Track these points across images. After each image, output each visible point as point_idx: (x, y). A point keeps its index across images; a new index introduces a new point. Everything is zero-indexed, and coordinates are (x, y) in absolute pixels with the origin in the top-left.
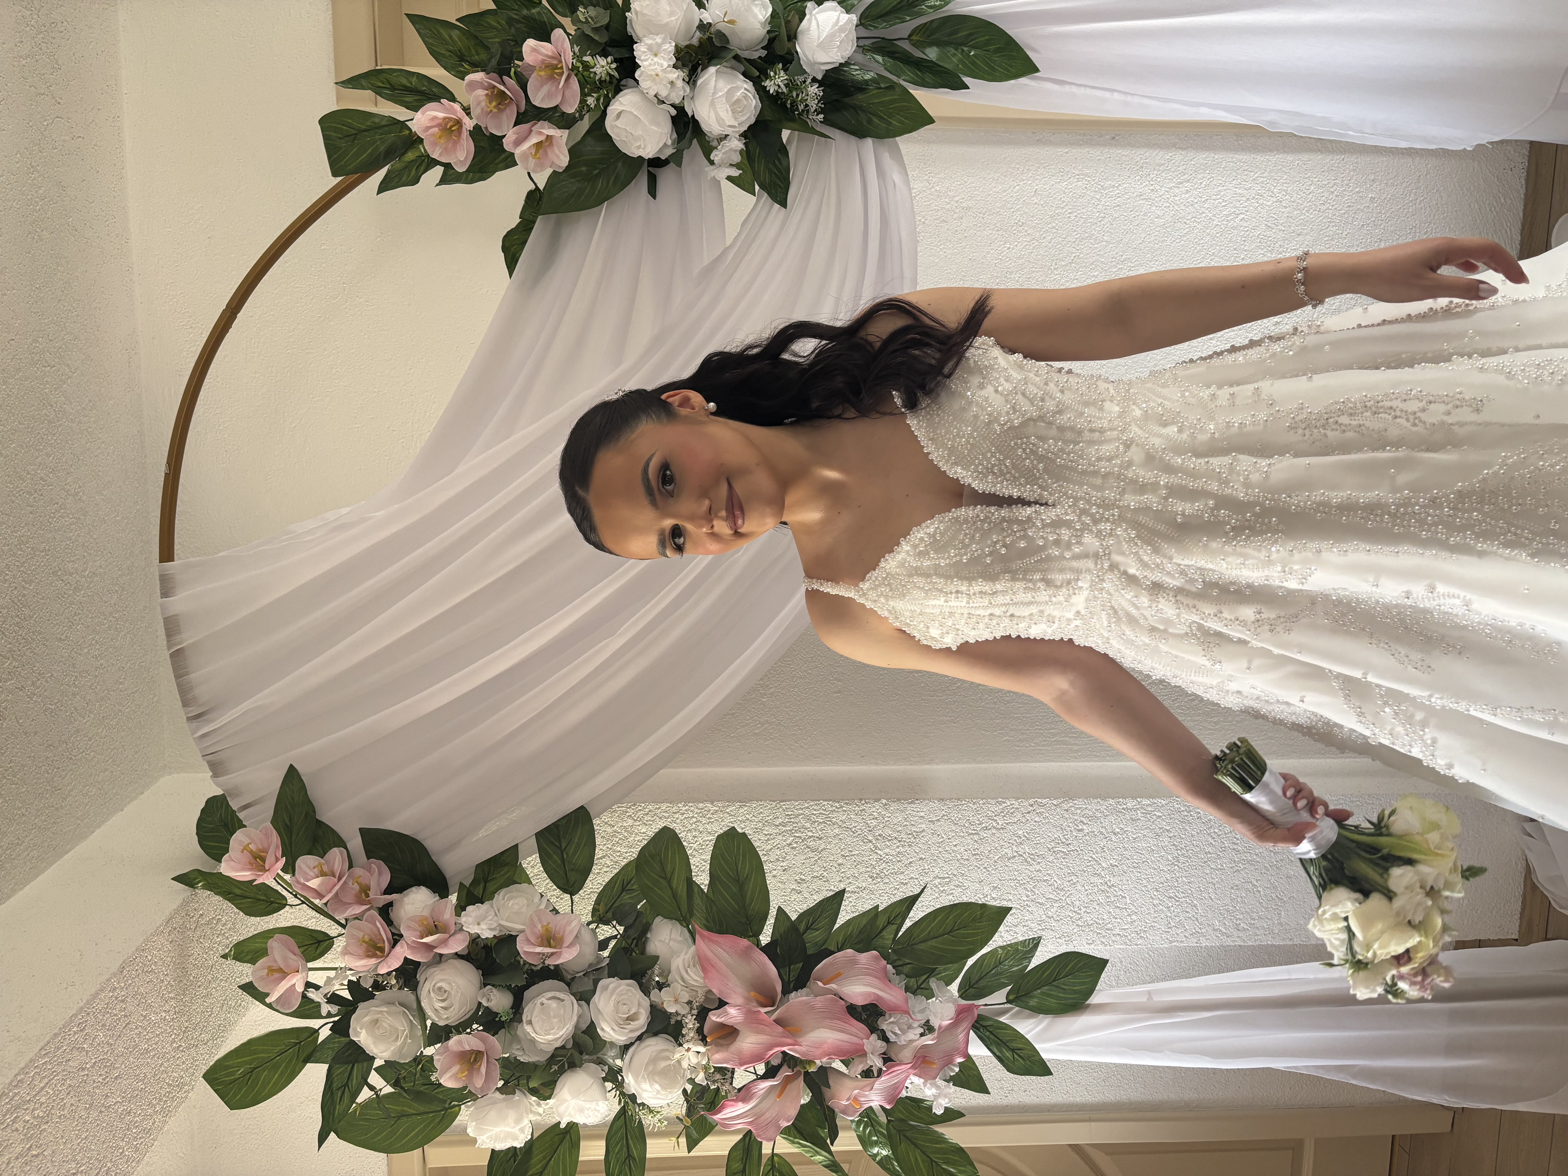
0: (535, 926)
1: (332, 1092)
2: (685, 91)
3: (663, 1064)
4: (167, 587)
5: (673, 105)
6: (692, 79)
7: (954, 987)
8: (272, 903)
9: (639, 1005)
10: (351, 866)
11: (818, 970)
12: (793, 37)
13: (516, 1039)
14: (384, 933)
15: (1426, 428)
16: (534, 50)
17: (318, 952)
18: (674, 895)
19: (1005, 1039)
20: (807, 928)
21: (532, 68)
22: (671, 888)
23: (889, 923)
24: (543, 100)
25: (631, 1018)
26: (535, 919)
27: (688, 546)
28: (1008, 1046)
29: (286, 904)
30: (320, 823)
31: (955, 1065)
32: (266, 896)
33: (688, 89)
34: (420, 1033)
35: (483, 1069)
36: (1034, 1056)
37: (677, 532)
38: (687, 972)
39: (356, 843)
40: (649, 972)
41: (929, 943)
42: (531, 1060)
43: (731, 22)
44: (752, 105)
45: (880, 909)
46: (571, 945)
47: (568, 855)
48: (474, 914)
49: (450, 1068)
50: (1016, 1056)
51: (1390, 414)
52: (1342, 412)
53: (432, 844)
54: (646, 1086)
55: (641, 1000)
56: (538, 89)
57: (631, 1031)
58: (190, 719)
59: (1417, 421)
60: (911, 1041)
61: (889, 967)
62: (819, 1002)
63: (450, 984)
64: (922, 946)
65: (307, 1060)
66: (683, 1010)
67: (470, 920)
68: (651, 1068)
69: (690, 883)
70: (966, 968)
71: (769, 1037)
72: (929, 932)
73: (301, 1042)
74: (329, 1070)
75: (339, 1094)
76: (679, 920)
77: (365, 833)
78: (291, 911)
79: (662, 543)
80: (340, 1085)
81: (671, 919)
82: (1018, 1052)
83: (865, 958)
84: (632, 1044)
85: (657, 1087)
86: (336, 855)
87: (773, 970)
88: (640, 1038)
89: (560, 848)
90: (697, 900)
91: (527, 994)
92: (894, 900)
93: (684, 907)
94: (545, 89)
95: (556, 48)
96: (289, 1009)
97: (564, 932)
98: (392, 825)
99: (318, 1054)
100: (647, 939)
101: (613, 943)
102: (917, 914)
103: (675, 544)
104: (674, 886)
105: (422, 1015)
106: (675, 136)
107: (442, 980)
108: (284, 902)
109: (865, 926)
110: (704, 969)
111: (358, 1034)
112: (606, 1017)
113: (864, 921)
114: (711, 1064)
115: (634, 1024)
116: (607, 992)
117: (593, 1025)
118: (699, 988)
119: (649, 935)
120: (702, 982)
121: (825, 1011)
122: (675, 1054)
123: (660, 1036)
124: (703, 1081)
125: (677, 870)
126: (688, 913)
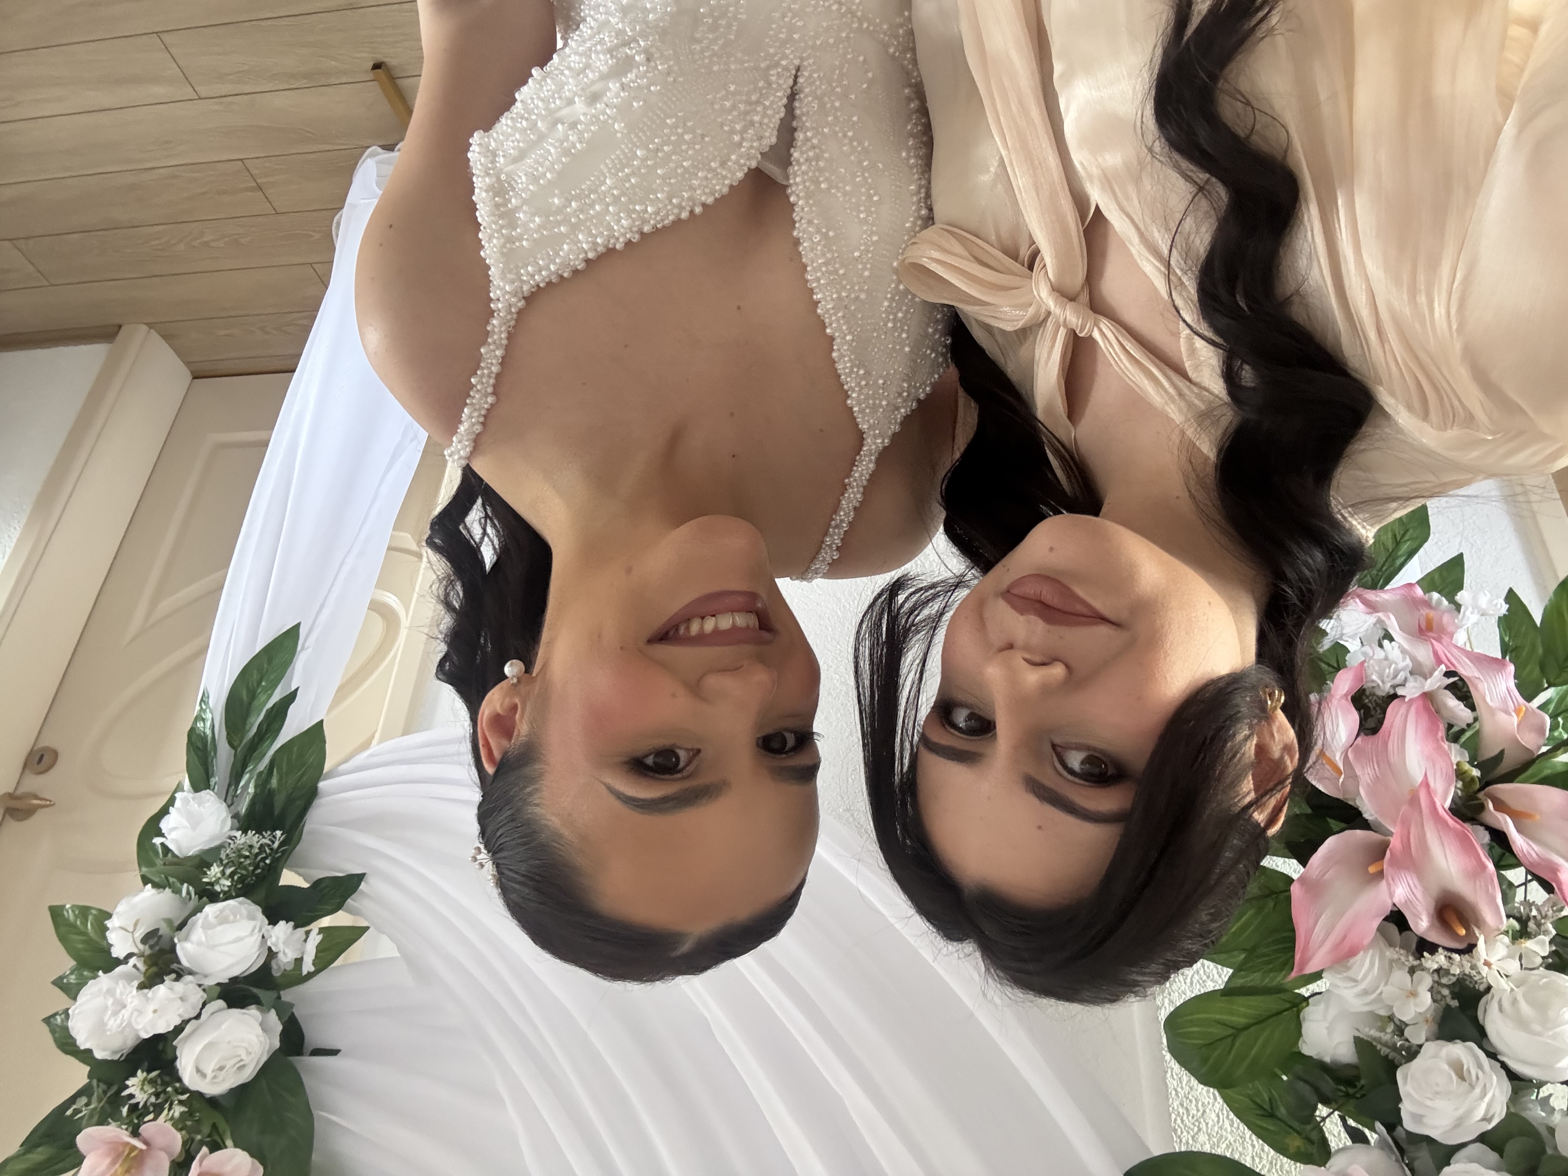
2: (191, 982)
3: (1524, 1007)
5: (205, 1004)
9: (1435, 1060)
18: (1258, 1021)
22: (1247, 1027)
25: (1458, 1069)
31: (1430, 598)
33: (188, 978)
38: (1363, 981)
40: (1384, 1051)
43: (137, 924)
44: (238, 907)
57: (1480, 1066)
60: (1404, 651)
62: (1365, 774)
66: (1424, 979)
68: (1537, 1027)
69: (1228, 992)
76: (1297, 1012)
81: (1299, 1025)
84: (1504, 1066)
87: (1330, 843)
88: (1492, 1055)
90: (1254, 979)
93: (1269, 1003)
95: (94, 1147)
100: (1334, 1062)
101: (1351, 1122)
104: (1242, 1021)
106: (253, 1008)
110: (1352, 952)
112: (1461, 1112)
114: (1504, 928)
115: (1468, 1062)
116: (1422, 1116)
117: (1483, 1138)
118: (1382, 957)
119: (1327, 1059)
120: (1371, 952)
121: (1378, 763)
122: (1505, 990)
123: (1481, 1022)
124: (1542, 943)
125: (1218, 1017)
126: (1282, 996)
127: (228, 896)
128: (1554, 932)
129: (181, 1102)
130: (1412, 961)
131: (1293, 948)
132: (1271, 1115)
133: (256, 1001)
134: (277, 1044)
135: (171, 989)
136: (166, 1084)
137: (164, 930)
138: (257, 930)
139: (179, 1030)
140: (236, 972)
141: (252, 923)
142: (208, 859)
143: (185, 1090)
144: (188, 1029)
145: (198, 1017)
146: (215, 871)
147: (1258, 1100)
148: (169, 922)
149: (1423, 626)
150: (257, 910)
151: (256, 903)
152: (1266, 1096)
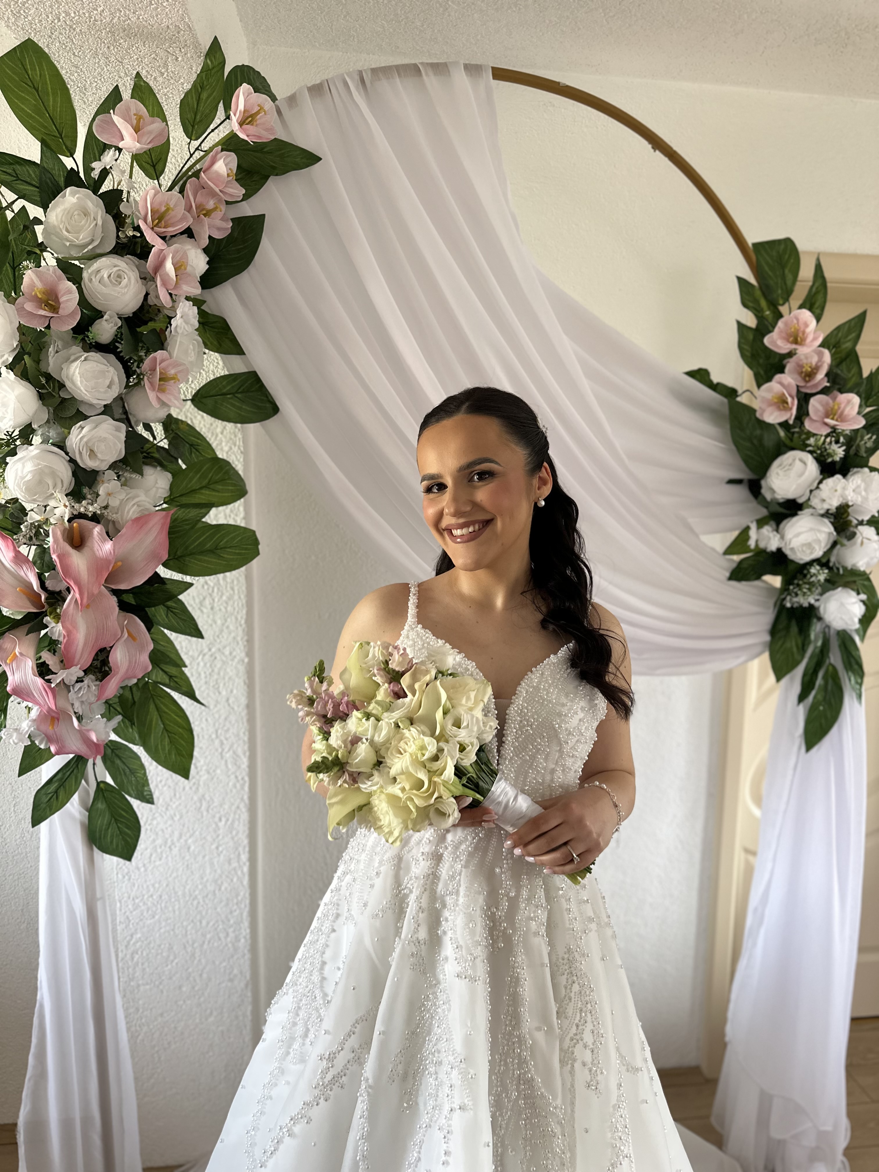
0: (174, 367)
1: (11, 164)
2: (820, 510)
3: (50, 482)
4: (473, 70)
5: (809, 499)
6: (827, 514)
7: (113, 737)
8: (193, 126)
9: (102, 460)
10: (228, 203)
11: (134, 620)
12: (847, 585)
13: (67, 346)
14: (172, 230)
15: (569, 1047)
16: (849, 402)
17: (144, 164)
18: (194, 491)
19: (67, 783)
20: (168, 608)
21: (834, 399)
22: (201, 488)
23: (171, 677)
24: (813, 406)
25: (92, 453)
26: (180, 368)
27: (431, 496)
28: (60, 787)
29: (191, 140)
30: (266, 178)
31: (46, 744)
32: (201, 121)
33: (822, 512)
34: (74, 253)
35: (42, 312)
36: (50, 810)
37: (442, 487)
38: (134, 504)
39: (248, 209)
40: (129, 469)
41: (156, 713)
42: (50, 358)
43: (862, 543)
44: (802, 557)
45: (183, 669)
46: (159, 399)
47: (230, 398)
48: (190, 313)
49: (41, 280)
50: (50, 795)
51: (580, 1021)
52: (582, 986)
53: (244, 279)
54: (29, 467)
55: (105, 463)
56: (820, 403)
57: (80, 453)
58: (360, 73)
59: (575, 1041)
60: (72, 704)
61: (135, 681)
62: (112, 622)
63: (126, 286)
64: (152, 707)
65: (44, 143)
66: (101, 501)
67: (186, 309)
68: (46, 471)
69: (209, 506)
70: (131, 746)
71: (86, 581)
72: (165, 712)
73: (62, 139)
74: (34, 163)
75: (8, 171)
76: (170, 496)
77: (260, 219)
78: (184, 143)
79: (431, 477)
80: (18, 172)
81: (171, 489)
82: (55, 796)
83: (145, 658)
84: (67, 453)
85: (29, 477)
86: (239, 191)
87: (139, 581)
88: (72, 461)
89: (237, 392)
90: (193, 513)
91: (112, 357)
92: (192, 680)
93: (185, 500)
94: (820, 408)
95: (853, 418)
96: (97, 131)
97: (168, 393)
98: (266, 244)
99: (48, 154)
100: (155, 467)
102: (183, 701)
103: (433, 486)
104: (203, 491)
105: (94, 256)
106: (781, 501)
107: (129, 279)
108: (193, 138)
109: (168, 657)
110: (137, 520)
111: (73, 194)
112: (95, 431)
113: (172, 656)
114: (52, 526)
115: (86, 457)
116: (116, 431)
117: (85, 417)
118: (122, 516)
119: (159, 468)
120: (128, 518)
121: (104, 629)
122: (58, 492)
123: (73, 479)
124: (31, 518)
125: (217, 494)
126: (178, 504)
127: (811, 563)
128: (22, 527)
129: (810, 445)
130: (105, 512)
131: (170, 528)
132: (191, 445)
133: (781, 505)
134: (763, 483)
135: (831, 505)
136: (821, 455)
137: (845, 541)
138: (788, 543)
139: (820, 482)
140: (795, 519)
141: (792, 546)
142: (829, 585)
143: (811, 452)
144: (815, 484)
145: (811, 491)
146: (822, 578)
147: (197, 453)
148: (843, 545)
149: (56, 721)
150: (791, 556)
151: (792, 561)
152: (193, 455)
